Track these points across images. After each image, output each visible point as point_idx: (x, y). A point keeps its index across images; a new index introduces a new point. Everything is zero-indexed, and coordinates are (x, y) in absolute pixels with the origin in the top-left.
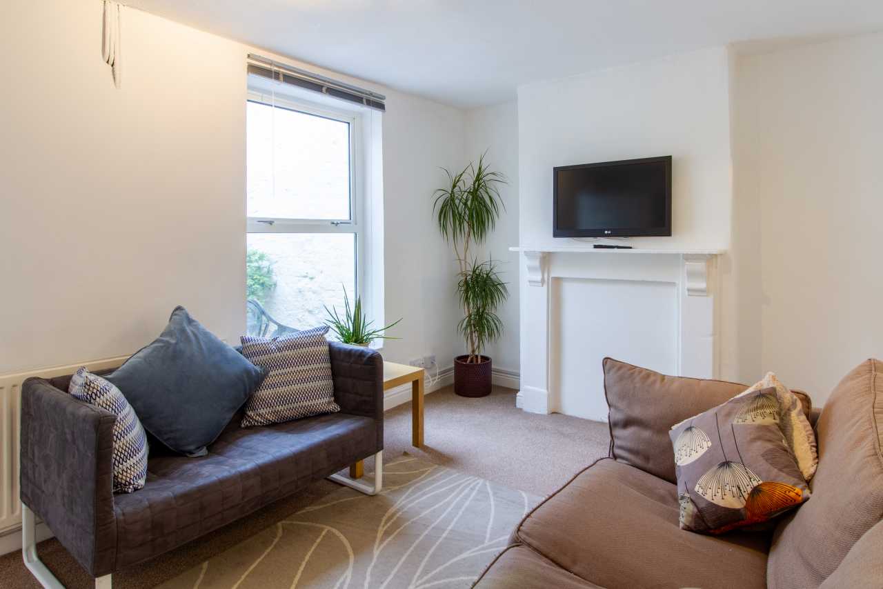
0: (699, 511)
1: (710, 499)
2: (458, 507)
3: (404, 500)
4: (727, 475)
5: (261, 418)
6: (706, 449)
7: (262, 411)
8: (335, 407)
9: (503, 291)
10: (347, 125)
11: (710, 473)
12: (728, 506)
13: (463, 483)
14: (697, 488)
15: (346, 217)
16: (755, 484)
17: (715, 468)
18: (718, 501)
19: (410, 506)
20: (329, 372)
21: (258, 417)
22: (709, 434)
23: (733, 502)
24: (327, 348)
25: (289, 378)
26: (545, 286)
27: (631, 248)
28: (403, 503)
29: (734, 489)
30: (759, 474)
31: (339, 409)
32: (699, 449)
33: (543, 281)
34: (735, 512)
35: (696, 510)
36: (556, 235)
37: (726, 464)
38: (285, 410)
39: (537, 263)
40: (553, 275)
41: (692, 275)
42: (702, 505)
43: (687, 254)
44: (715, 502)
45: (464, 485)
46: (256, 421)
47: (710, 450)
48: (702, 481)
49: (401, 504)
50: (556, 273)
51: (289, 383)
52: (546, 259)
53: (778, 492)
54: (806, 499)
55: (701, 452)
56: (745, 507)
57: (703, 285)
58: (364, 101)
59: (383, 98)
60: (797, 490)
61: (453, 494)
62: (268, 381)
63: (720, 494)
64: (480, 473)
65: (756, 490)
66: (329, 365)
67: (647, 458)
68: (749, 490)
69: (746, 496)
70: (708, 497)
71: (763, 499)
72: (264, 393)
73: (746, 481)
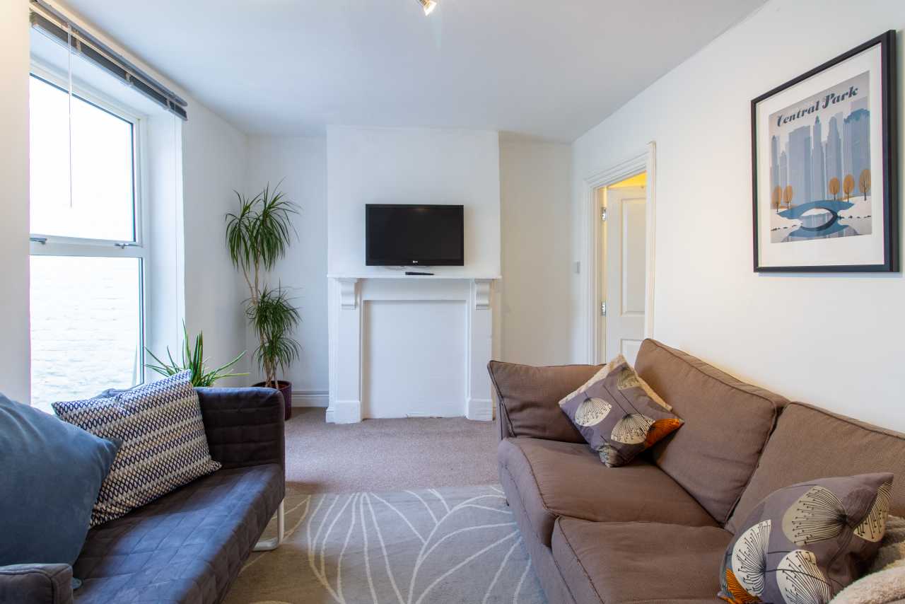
0: (618, 451)
1: (624, 442)
2: (370, 524)
3: (312, 540)
4: (630, 423)
5: (119, 508)
6: (609, 410)
7: (120, 498)
8: (215, 466)
9: (294, 315)
10: (130, 125)
11: (618, 424)
12: (637, 442)
13: (352, 502)
14: (612, 438)
15: (130, 238)
16: (651, 423)
17: (621, 421)
18: (630, 442)
19: (324, 542)
20: (201, 425)
21: (113, 508)
22: (607, 400)
23: (637, 440)
24: (196, 397)
25: (155, 445)
26: (358, 309)
27: (432, 274)
28: (315, 542)
29: (638, 431)
30: (651, 417)
31: (220, 466)
32: (603, 411)
33: (356, 305)
34: (640, 445)
35: (616, 452)
36: (368, 263)
37: (628, 416)
38: (153, 487)
39: (352, 288)
40: (364, 299)
41: (480, 294)
42: (619, 447)
43: (479, 279)
44: (628, 442)
45: (354, 503)
46: (110, 514)
47: (612, 411)
48: (615, 431)
49: (314, 546)
50: (368, 296)
51: (157, 450)
52: (360, 284)
53: (666, 425)
54: (683, 424)
55: (606, 413)
56: (646, 440)
57: (486, 302)
58: (168, 103)
59: (185, 104)
60: (676, 420)
61: (354, 514)
62: (123, 455)
63: (629, 437)
64: (356, 488)
65: (652, 428)
66: (199, 417)
67: (544, 429)
68: (648, 428)
69: (646, 433)
70: (622, 441)
71: (658, 431)
72: (119, 473)
73: (645, 423)
